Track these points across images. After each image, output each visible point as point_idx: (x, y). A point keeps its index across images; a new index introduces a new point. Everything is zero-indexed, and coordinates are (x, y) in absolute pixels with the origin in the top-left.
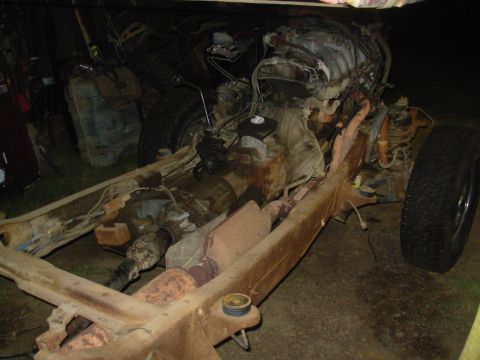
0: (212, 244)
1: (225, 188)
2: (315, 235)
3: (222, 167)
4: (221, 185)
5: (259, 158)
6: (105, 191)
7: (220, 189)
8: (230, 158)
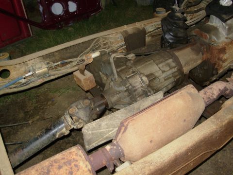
0: (125, 131)
1: (173, 64)
2: (227, 142)
3: (182, 41)
4: (170, 61)
5: (218, 37)
6: (96, 40)
7: (169, 65)
8: (193, 33)
